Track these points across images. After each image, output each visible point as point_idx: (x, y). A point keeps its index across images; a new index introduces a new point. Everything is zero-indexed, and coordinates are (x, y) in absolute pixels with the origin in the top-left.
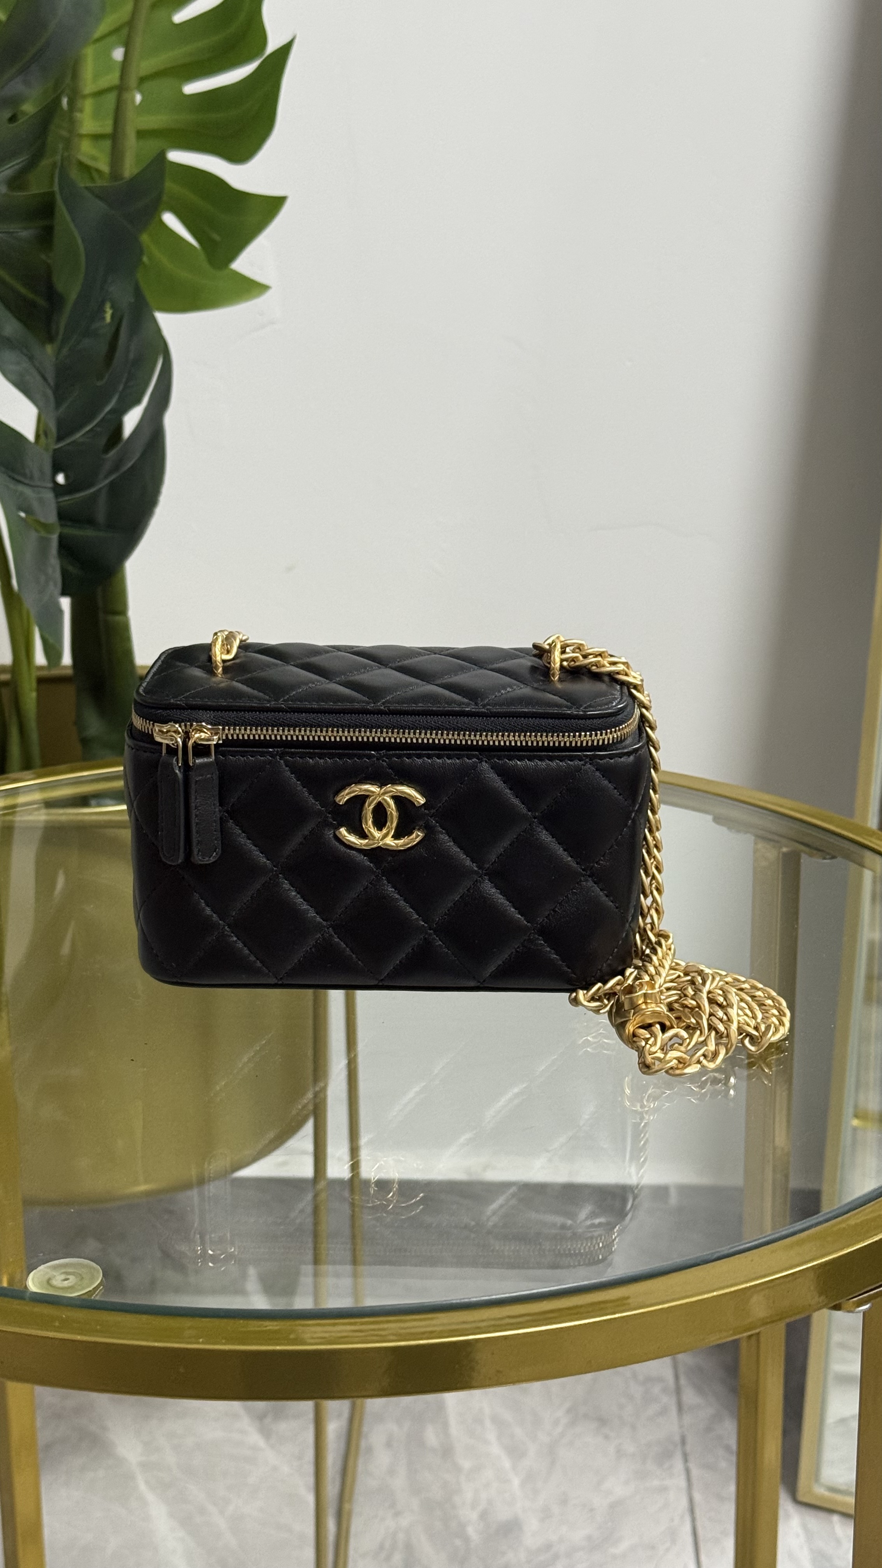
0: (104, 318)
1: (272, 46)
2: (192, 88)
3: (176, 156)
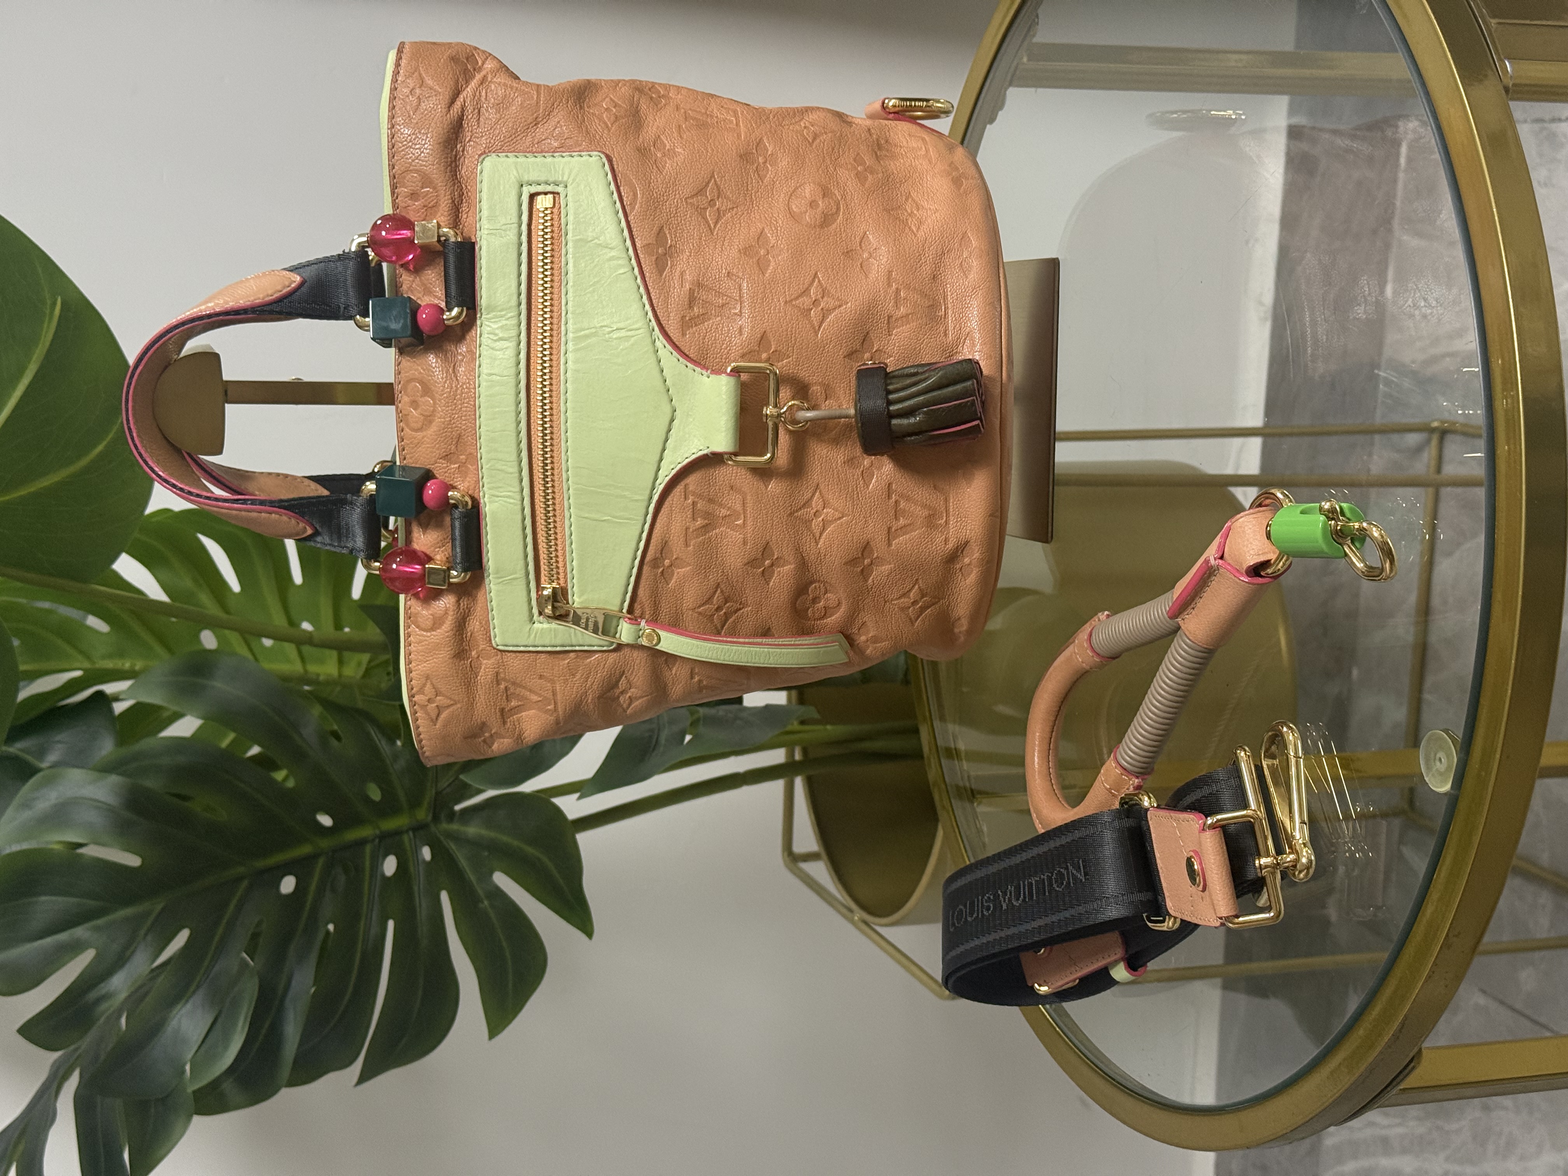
2: (297, 576)
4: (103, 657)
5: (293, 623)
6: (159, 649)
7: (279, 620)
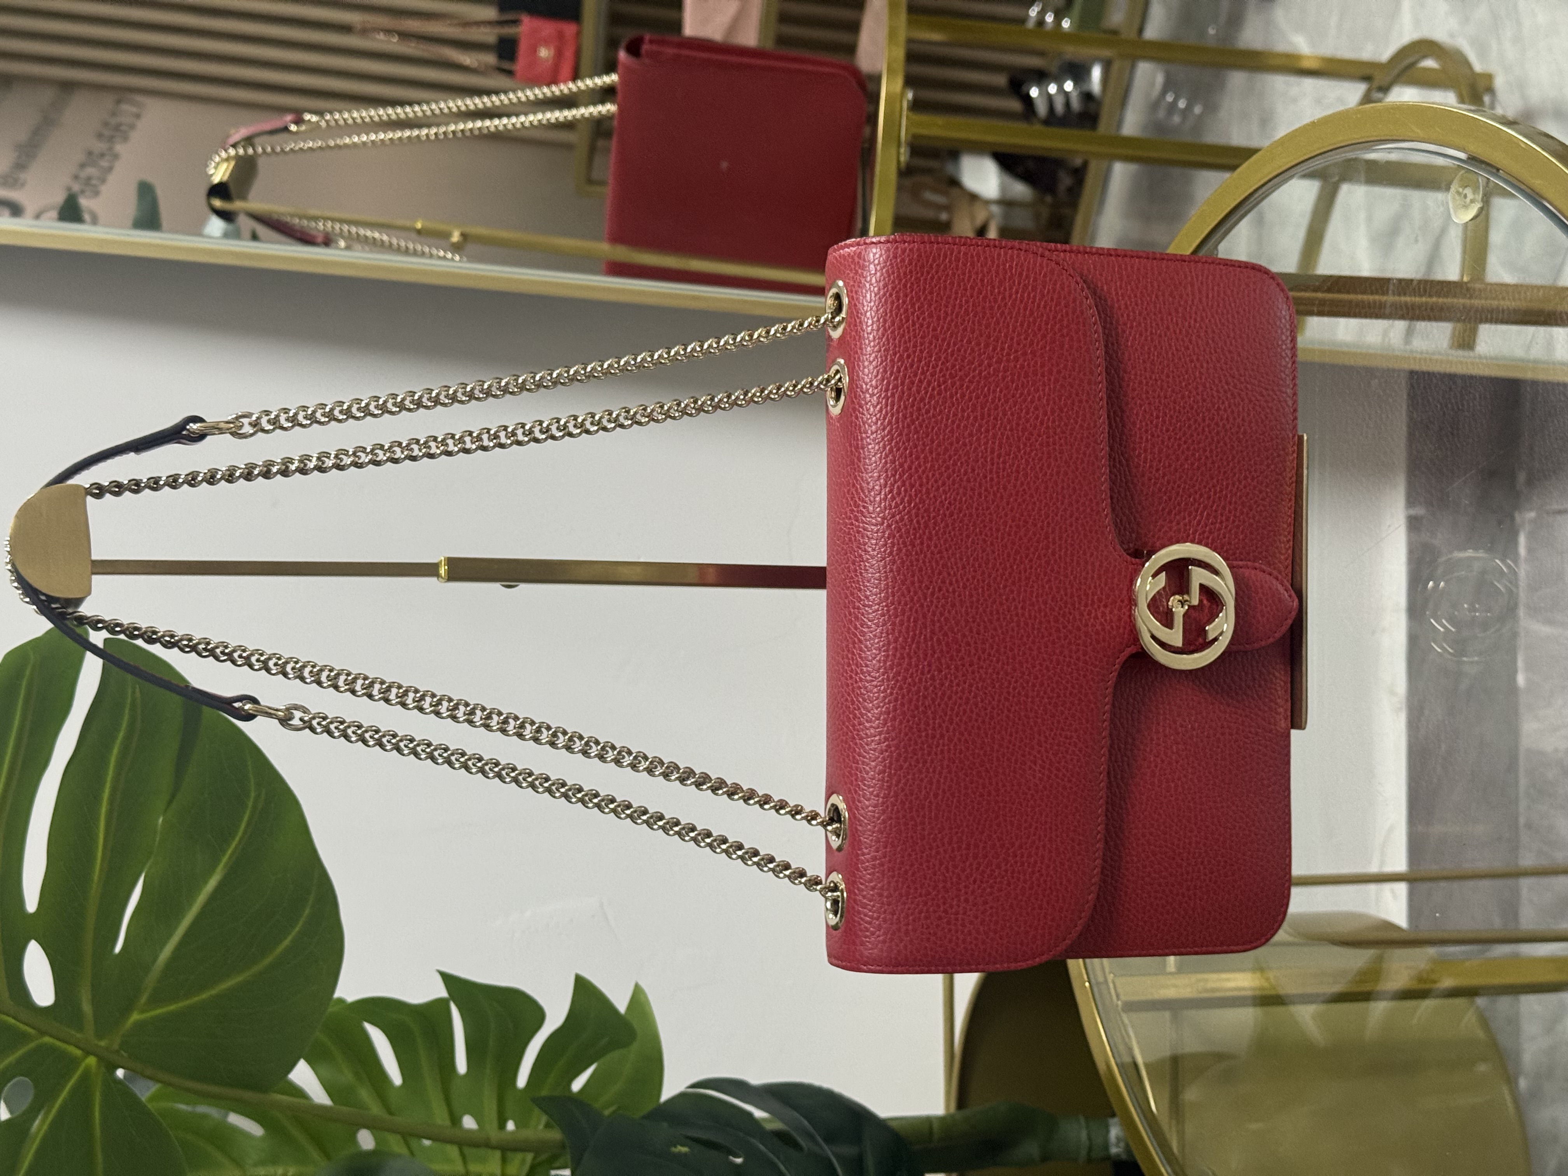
0: (685, 1154)
1: (443, 993)
2: (461, 1065)
3: (522, 1081)
4: (255, 1165)
5: (456, 1121)
6: (315, 1154)
7: (441, 1118)
